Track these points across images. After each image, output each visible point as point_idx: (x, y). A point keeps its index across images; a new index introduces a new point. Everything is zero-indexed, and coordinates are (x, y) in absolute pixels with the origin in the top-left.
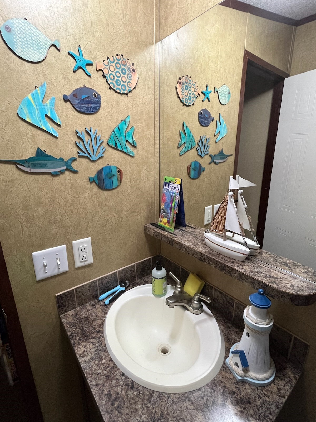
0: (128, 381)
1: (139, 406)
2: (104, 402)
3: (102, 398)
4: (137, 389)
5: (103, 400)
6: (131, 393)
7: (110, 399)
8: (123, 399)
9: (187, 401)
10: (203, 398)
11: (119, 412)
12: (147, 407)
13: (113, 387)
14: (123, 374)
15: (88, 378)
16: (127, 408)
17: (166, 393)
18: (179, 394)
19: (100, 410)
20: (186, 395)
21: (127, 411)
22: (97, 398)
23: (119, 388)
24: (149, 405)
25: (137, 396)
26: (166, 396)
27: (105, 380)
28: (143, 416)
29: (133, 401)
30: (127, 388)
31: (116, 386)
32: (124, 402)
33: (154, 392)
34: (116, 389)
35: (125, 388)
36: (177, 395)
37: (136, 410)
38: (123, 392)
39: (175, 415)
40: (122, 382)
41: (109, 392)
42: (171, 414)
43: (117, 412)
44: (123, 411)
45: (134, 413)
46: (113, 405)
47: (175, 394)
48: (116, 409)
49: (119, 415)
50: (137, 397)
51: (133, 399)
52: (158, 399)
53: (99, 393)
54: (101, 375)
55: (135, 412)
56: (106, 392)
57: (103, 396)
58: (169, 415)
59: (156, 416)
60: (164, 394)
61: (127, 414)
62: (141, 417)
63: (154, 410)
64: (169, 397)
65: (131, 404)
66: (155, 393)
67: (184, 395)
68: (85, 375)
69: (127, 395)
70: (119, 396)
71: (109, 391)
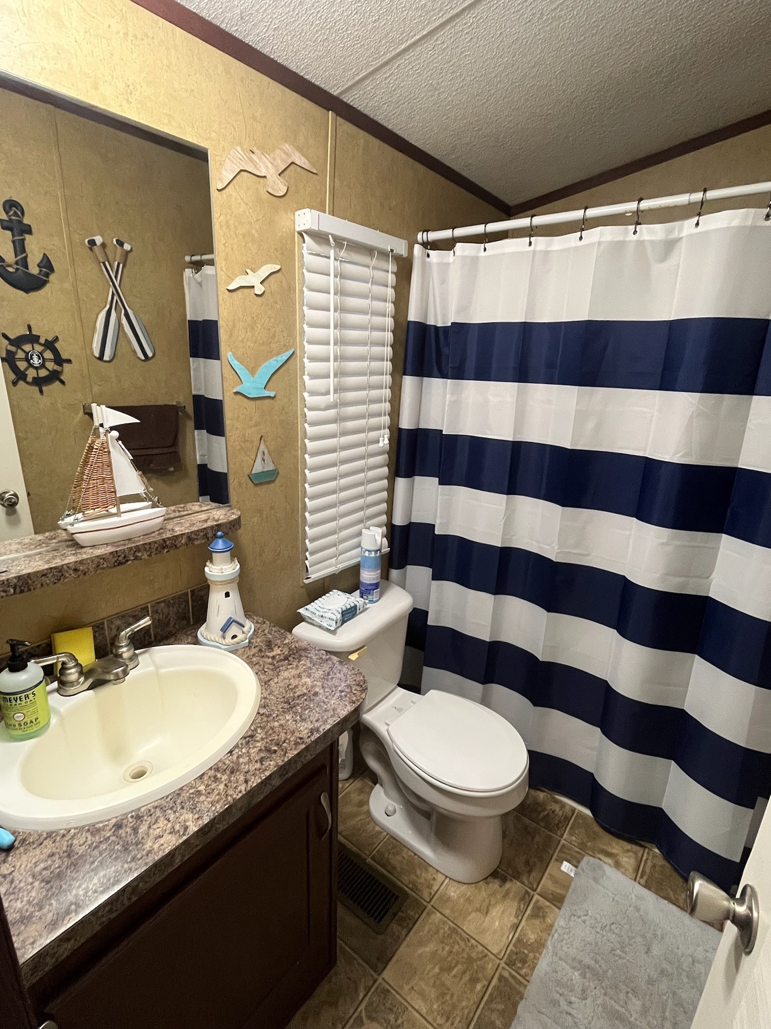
0: (242, 744)
1: (276, 724)
2: (271, 763)
3: (267, 766)
4: (256, 730)
5: (270, 765)
6: (259, 737)
7: (268, 757)
8: (267, 743)
9: (269, 683)
10: (265, 672)
11: (284, 742)
12: (277, 716)
13: (250, 759)
14: (231, 752)
15: (234, 799)
16: (278, 736)
17: (261, 701)
18: (262, 690)
19: (283, 763)
20: (263, 684)
21: (282, 735)
22: (266, 773)
23: (252, 751)
24: (274, 715)
25: (262, 728)
26: (263, 701)
27: (238, 773)
28: (287, 718)
29: (271, 732)
30: (253, 742)
31: (249, 756)
32: (270, 740)
33: (258, 713)
34: (253, 755)
35: (252, 744)
36: (263, 691)
37: (281, 725)
38: (259, 744)
39: (284, 691)
40: (244, 750)
41: (258, 762)
42: (284, 695)
43: (285, 744)
44: (283, 739)
45: (285, 727)
46: (275, 751)
47: (262, 693)
48: (281, 746)
49: (287, 741)
50: (265, 728)
51: (266, 733)
52: (267, 708)
53: (260, 773)
54: (230, 781)
55: (283, 726)
56: (258, 765)
57: (263, 766)
58: (284, 697)
59: (286, 707)
60: (262, 703)
61: (286, 733)
62: (288, 720)
63: (280, 710)
64: (265, 698)
65: (274, 732)
66: (260, 712)
67: (262, 686)
68: (227, 806)
69: (262, 739)
70: (263, 748)
71: (256, 761)
